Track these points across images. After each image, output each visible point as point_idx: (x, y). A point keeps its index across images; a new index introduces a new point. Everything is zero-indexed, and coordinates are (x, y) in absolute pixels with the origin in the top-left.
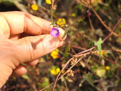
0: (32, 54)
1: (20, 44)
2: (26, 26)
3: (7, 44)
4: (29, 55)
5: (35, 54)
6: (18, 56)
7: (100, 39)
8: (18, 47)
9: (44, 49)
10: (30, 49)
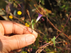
0: (19, 45)
1: (12, 39)
2: (14, 29)
3: (3, 38)
4: (17, 45)
5: (21, 45)
6: (10, 46)
7: (54, 37)
8: (10, 40)
9: (26, 43)
10: (17, 42)
